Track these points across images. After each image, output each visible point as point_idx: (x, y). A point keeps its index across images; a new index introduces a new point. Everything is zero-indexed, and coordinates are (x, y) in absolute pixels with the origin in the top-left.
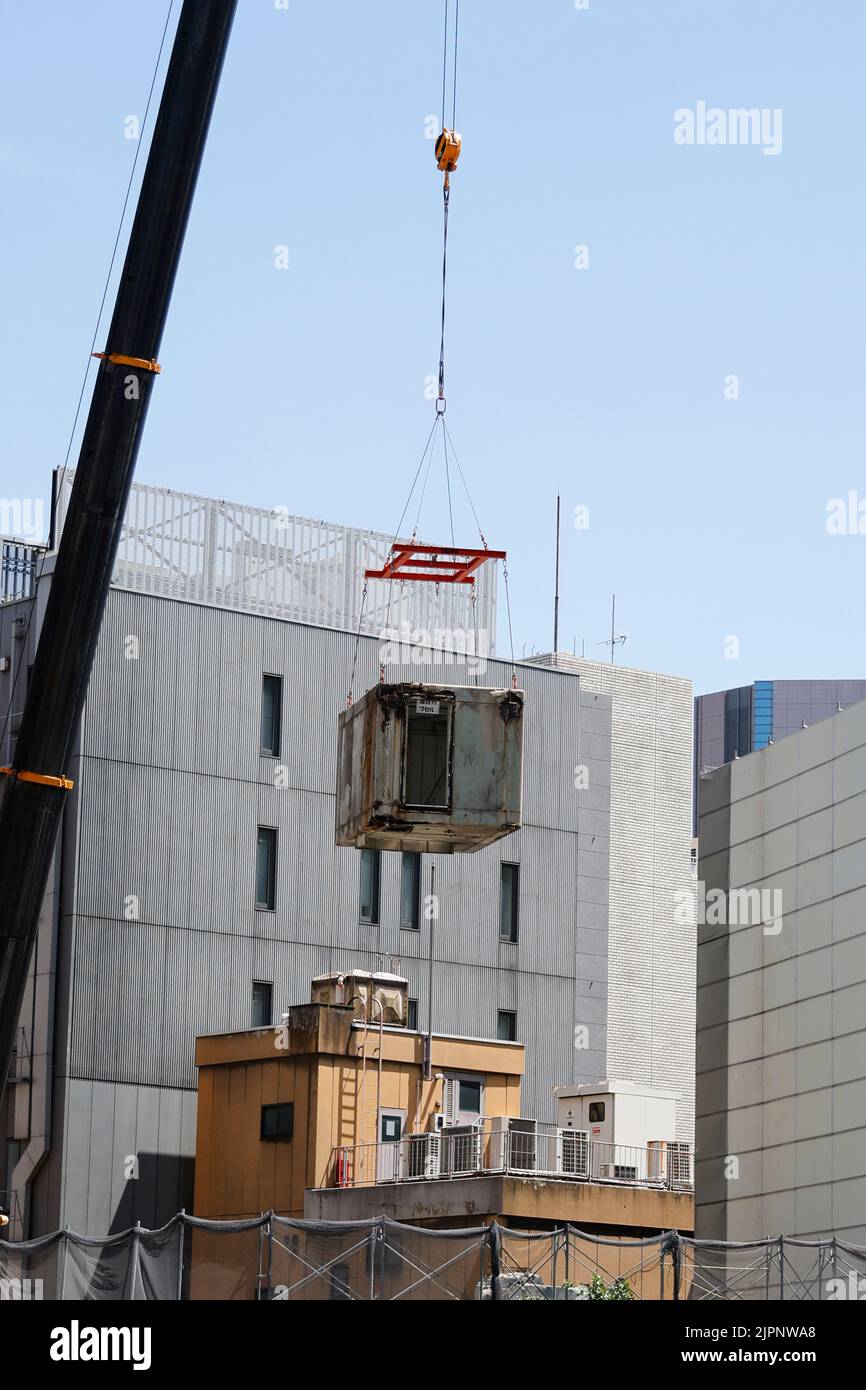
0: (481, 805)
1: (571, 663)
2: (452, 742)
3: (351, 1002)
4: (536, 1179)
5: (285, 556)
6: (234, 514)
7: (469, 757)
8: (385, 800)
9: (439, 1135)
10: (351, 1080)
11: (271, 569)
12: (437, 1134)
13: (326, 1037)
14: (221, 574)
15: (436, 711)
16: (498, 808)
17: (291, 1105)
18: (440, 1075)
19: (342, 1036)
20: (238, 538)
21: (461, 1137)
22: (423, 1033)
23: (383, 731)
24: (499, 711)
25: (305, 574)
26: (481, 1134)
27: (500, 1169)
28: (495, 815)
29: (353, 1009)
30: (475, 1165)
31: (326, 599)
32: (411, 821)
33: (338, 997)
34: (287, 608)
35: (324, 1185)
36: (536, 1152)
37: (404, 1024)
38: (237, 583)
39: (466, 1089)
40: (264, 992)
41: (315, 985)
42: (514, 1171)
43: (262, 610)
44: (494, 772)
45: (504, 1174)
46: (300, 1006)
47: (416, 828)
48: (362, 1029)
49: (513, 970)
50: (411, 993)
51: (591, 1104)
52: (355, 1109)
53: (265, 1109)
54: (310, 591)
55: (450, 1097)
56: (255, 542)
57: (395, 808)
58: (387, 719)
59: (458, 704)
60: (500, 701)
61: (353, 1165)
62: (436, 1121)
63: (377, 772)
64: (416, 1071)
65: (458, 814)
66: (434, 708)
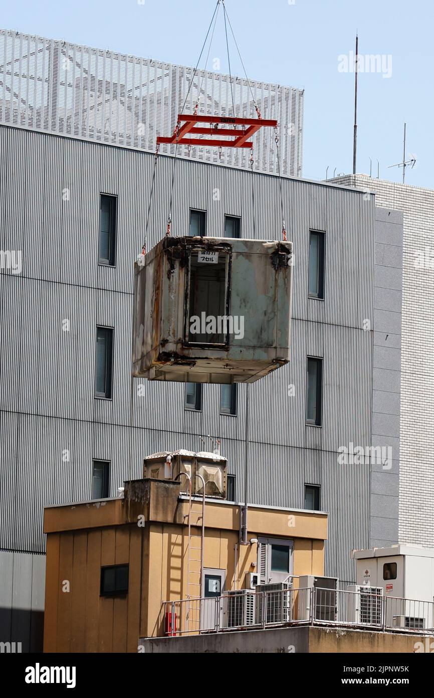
0: (254, 342)
1: (367, 184)
2: (229, 288)
3: (178, 477)
4: (337, 628)
5: (119, 91)
6: (74, 54)
7: (244, 301)
8: (171, 338)
9: (254, 592)
10: (178, 545)
11: (107, 101)
12: (252, 590)
13: (156, 508)
14: (63, 106)
15: (215, 261)
16: (269, 345)
17: (126, 566)
18: (255, 540)
19: (170, 507)
20: (78, 75)
21: (274, 593)
22: (240, 504)
23: (169, 278)
24: (270, 261)
25: (137, 106)
26: (290, 591)
27: (307, 619)
28: (266, 352)
29: (179, 483)
30: (285, 617)
31: (155, 129)
32: (193, 357)
33: (166, 473)
34: (121, 136)
35: (155, 635)
36: (337, 606)
37: (223, 496)
38: (77, 114)
39: (278, 552)
40: (102, 468)
41: (147, 463)
42: (318, 621)
43: (99, 138)
44: (265, 314)
45: (310, 624)
46: (133, 482)
47: (199, 362)
48: (188, 501)
49: (317, 450)
50: (229, 470)
51: (385, 565)
52: (181, 569)
53: (104, 570)
54: (140, 120)
55: (264, 558)
56: (93, 78)
57: (180, 346)
58: (172, 267)
59: (234, 255)
60: (271, 251)
61: (180, 617)
62: (252, 579)
63: (164, 315)
64: (234, 538)
65: (234, 350)
66: (214, 258)
